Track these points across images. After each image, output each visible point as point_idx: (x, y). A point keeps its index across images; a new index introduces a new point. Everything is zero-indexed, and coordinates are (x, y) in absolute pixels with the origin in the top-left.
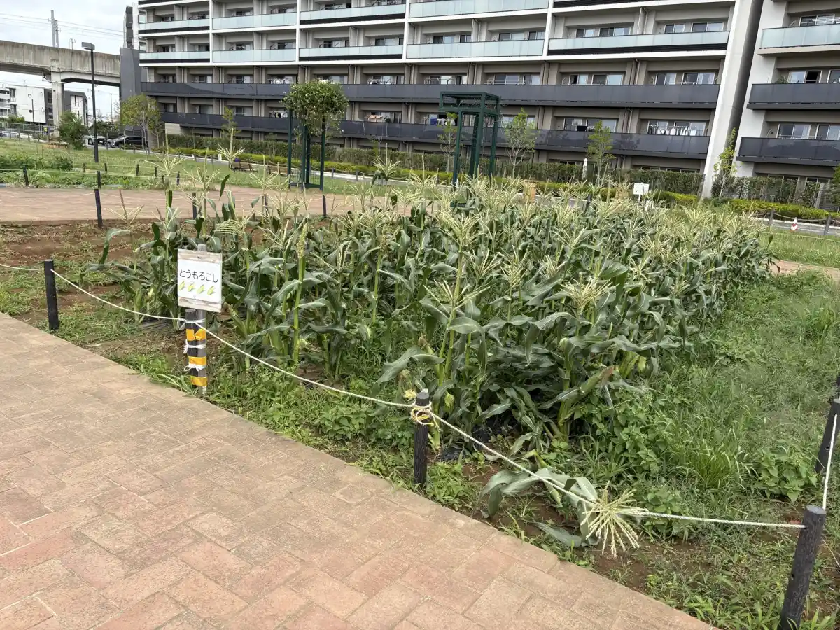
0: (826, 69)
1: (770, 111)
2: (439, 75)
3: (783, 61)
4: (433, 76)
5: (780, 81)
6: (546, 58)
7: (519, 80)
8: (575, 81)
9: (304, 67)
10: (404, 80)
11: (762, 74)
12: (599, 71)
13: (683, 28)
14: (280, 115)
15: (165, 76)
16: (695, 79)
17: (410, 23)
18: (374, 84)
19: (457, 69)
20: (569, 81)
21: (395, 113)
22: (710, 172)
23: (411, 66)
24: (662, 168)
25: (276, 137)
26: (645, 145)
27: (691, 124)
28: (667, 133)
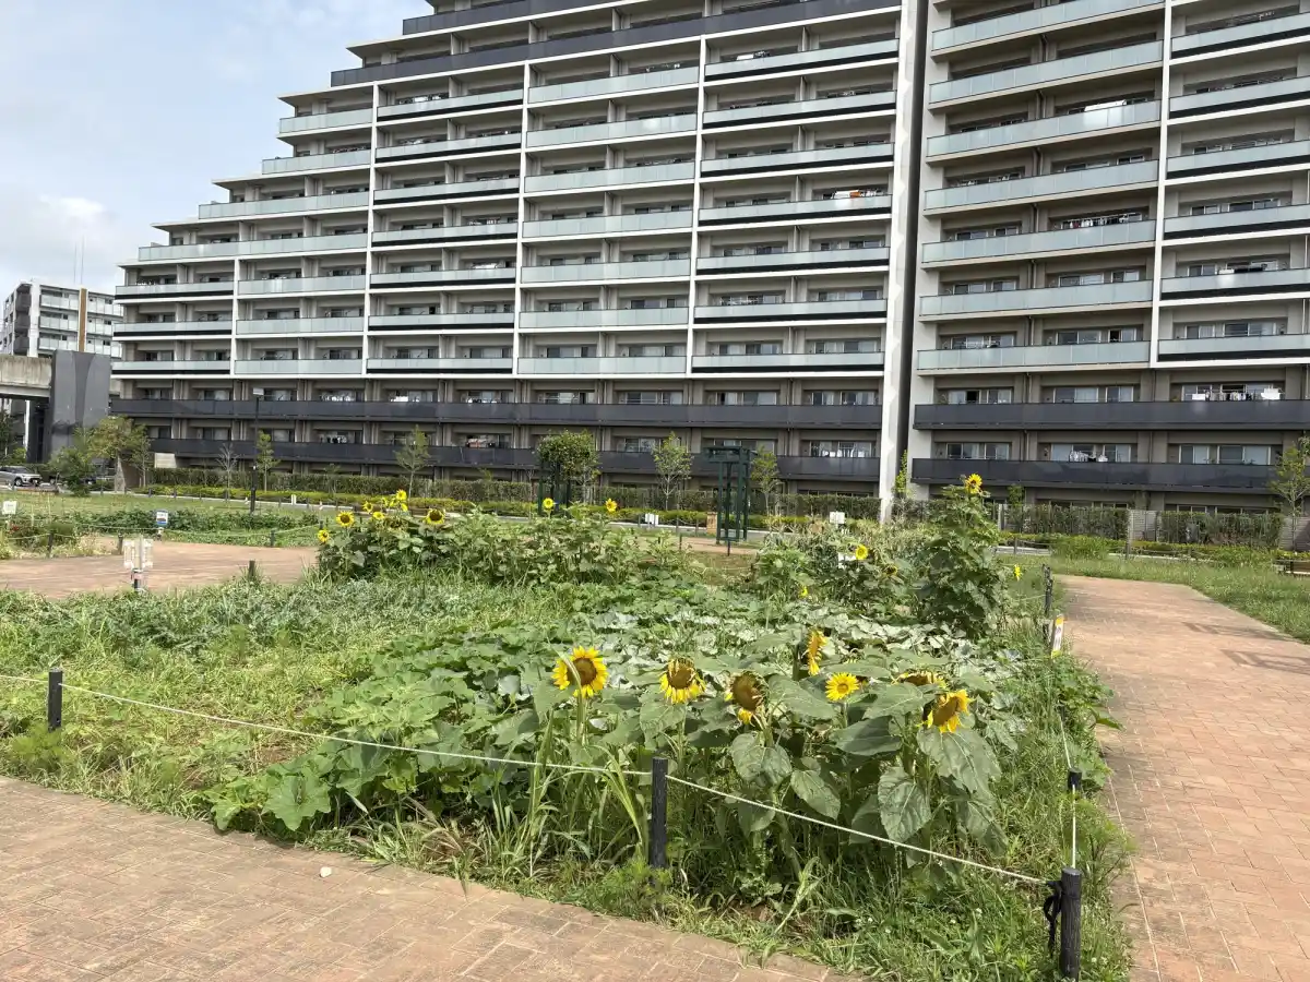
0: (984, 389)
1: (935, 432)
2: (556, 393)
3: (942, 383)
4: (549, 393)
5: (940, 403)
6: (690, 375)
7: (657, 399)
8: (723, 399)
9: (372, 380)
10: (513, 398)
11: (922, 395)
12: (750, 389)
13: (835, 347)
14: (335, 440)
15: (147, 391)
16: (853, 398)
17: (520, 334)
18: (474, 401)
19: (581, 387)
20: (716, 400)
21: (502, 436)
22: (886, 496)
23: (521, 382)
24: (833, 492)
25: (338, 468)
26: (808, 467)
27: (856, 445)
28: (832, 454)
